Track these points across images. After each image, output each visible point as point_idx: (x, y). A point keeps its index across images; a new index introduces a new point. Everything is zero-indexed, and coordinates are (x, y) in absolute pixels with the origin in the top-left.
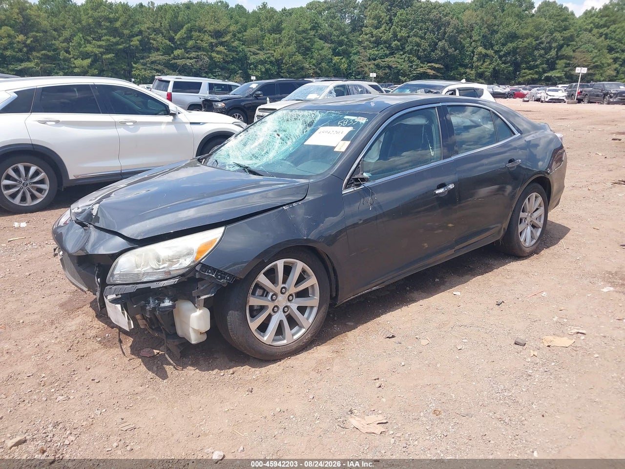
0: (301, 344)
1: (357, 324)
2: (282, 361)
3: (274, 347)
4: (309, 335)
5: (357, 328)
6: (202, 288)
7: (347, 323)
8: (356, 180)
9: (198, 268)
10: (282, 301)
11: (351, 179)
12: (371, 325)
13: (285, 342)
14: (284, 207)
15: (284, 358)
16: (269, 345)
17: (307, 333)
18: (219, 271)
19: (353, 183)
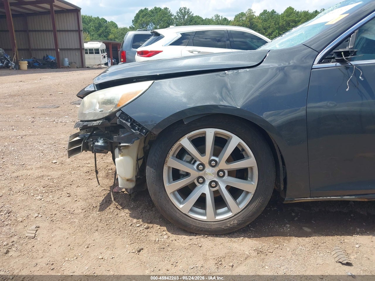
0: (223, 227)
1: (315, 232)
2: (197, 237)
3: (190, 218)
4: (236, 222)
5: (310, 237)
6: (123, 136)
7: (303, 228)
8: (339, 54)
9: (118, 114)
10: (210, 173)
11: (332, 53)
12: (329, 239)
13: (204, 218)
14: (226, 72)
15: (200, 234)
16: (185, 214)
17: (233, 218)
18: (134, 121)
19: (334, 58)
